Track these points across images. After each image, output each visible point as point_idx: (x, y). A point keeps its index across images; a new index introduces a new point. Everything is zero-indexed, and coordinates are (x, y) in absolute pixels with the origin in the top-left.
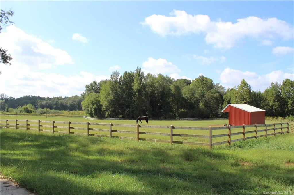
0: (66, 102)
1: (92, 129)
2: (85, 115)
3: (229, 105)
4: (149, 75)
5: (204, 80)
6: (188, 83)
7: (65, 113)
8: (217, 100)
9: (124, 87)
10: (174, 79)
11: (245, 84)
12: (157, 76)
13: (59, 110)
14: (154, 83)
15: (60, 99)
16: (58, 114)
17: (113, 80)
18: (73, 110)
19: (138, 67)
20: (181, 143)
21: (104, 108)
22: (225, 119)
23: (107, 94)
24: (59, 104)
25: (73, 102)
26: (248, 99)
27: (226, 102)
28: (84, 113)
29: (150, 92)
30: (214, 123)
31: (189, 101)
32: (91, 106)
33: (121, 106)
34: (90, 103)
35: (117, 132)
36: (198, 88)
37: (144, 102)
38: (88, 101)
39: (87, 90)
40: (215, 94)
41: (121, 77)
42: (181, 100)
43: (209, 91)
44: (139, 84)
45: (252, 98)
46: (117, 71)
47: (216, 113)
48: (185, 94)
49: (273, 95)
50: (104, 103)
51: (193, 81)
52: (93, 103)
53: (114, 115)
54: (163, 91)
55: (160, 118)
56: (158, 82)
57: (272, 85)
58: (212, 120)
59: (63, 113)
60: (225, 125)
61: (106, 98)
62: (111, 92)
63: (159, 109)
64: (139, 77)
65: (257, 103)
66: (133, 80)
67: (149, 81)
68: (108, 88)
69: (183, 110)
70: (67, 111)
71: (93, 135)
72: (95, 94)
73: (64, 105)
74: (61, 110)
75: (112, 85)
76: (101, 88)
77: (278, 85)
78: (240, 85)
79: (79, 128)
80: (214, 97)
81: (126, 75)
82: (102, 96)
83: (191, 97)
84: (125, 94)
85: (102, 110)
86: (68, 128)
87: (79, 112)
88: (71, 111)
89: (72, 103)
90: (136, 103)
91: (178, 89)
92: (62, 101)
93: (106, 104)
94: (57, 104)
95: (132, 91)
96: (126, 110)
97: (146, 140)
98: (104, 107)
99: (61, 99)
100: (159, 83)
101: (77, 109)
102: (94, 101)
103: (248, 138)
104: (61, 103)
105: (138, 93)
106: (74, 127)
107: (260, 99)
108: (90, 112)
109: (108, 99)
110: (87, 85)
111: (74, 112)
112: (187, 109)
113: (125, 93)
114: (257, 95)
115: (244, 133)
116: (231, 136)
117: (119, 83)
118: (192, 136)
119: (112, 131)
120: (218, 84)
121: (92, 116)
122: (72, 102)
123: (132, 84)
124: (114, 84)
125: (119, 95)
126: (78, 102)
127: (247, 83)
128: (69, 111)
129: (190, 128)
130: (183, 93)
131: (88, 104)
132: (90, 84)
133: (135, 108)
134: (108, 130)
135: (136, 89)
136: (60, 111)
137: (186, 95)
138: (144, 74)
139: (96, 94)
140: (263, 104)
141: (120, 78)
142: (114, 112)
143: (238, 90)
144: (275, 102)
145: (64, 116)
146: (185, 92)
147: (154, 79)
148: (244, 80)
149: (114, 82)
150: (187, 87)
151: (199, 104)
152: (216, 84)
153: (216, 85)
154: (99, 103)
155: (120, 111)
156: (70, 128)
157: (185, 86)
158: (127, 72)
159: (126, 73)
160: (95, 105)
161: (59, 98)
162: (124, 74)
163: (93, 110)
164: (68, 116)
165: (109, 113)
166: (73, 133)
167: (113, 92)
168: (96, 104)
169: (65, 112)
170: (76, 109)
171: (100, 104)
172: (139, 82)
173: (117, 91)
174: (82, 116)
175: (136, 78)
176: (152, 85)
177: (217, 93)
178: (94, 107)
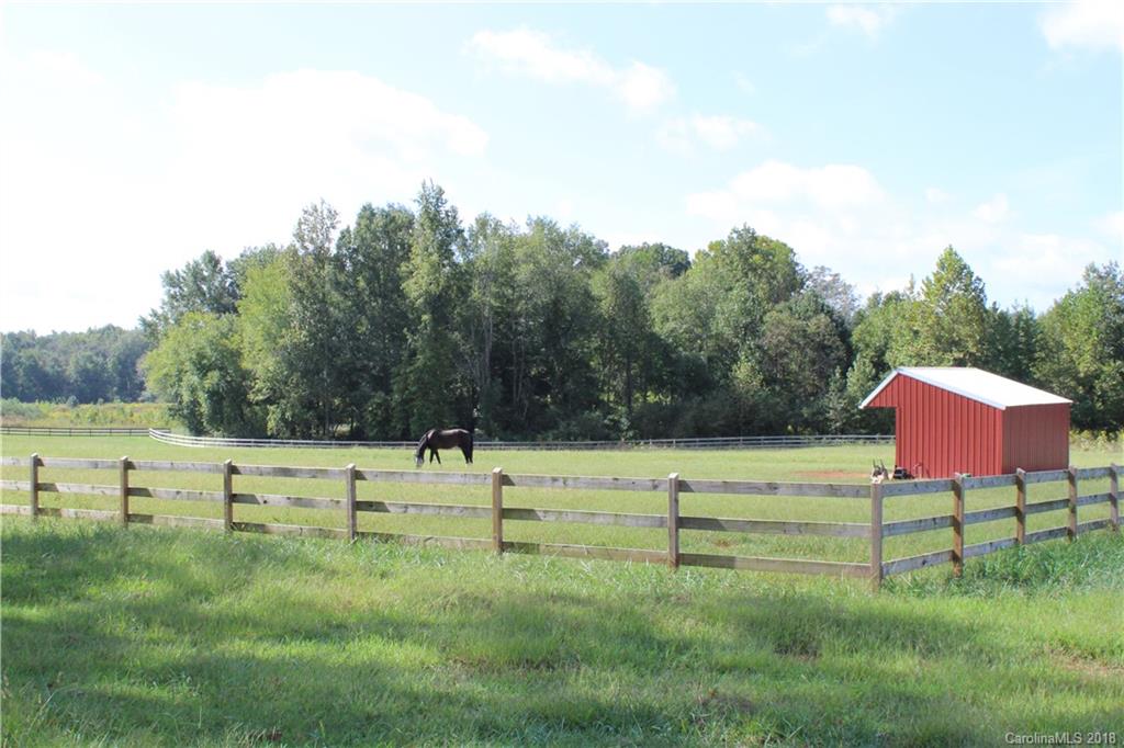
0: (56, 360)
1: (251, 499)
2: (160, 424)
3: (899, 375)
4: (483, 223)
5: (755, 252)
6: (678, 265)
7: (56, 415)
8: (822, 347)
9: (362, 284)
10: (607, 245)
11: (955, 270)
12: (524, 230)
13: (22, 400)
14: (509, 266)
15: (23, 342)
16: (19, 421)
17: (306, 248)
18: (95, 403)
19: (428, 184)
20: (728, 563)
21: (260, 391)
22: (861, 442)
23: (273, 319)
24: (21, 372)
25: (95, 358)
26: (970, 344)
27: (867, 361)
28: (157, 414)
29: (492, 307)
30: (814, 461)
31: (684, 353)
32: (195, 379)
33: (347, 379)
34: (188, 363)
35: (387, 511)
36: (731, 289)
37: (459, 356)
38: (176, 353)
39: (173, 297)
40: (809, 318)
41: (348, 231)
42: (641, 346)
43: (778, 307)
44: (436, 268)
45: (992, 343)
46: (323, 202)
47: (814, 414)
48: (666, 319)
49: (1092, 325)
50: (262, 365)
51: (701, 254)
52: (205, 361)
53: (310, 425)
54: (556, 302)
55: (544, 439)
56: (530, 257)
57: (1087, 278)
58: (797, 445)
59: (45, 416)
60: (877, 473)
61: (271, 337)
62: (293, 307)
63: (536, 394)
64: (434, 231)
65: (1019, 362)
66: (407, 249)
67: (485, 252)
68: (280, 286)
69: (652, 398)
70: (62, 406)
71: (261, 528)
72: (213, 315)
73: (46, 375)
74: (30, 400)
75: (300, 274)
76: (247, 288)
77: (1115, 276)
78: (935, 275)
79: (178, 493)
80: (805, 335)
81: (371, 222)
82: (248, 328)
83: (692, 332)
84: (364, 320)
85: (251, 397)
86: (119, 493)
87: (128, 407)
88: (84, 406)
89: (90, 366)
90: (420, 359)
91: (630, 295)
92: (34, 352)
93: (271, 368)
94: (11, 367)
95: (400, 302)
96: (370, 397)
97: (542, 548)
98: (259, 384)
99: (29, 345)
100: (537, 263)
101: (117, 393)
102: (208, 351)
103: (1039, 536)
104: (31, 362)
105: (432, 313)
106: (150, 489)
107: (1028, 344)
108: (185, 411)
109: (281, 341)
110: (173, 272)
111: (100, 407)
112: (673, 391)
113: (365, 314)
114: (1017, 326)
115: (1018, 513)
116: (966, 528)
117: (338, 262)
118: (782, 527)
119: (358, 506)
120: (823, 268)
121: (198, 430)
122: (90, 357)
123: (404, 269)
124: (309, 268)
125: (337, 322)
126: (122, 357)
127: (965, 267)
128: (75, 405)
129: (772, 488)
130: (656, 315)
131: (180, 371)
132: (188, 266)
133: (414, 389)
134: (338, 502)
135: (420, 296)
136: (25, 405)
137: (671, 325)
138: (460, 216)
139: (218, 319)
140: (1047, 367)
141: (340, 239)
142: (309, 409)
143: (923, 297)
144: (1101, 359)
145: (50, 431)
146: (665, 312)
147: (509, 244)
148: (951, 253)
149: (310, 260)
150: (675, 284)
151: (734, 367)
152: (811, 271)
153: (811, 276)
154: (235, 362)
155: (337, 402)
156: (128, 492)
157: (666, 282)
158: (373, 207)
159: (368, 214)
160: (214, 376)
161: (18, 340)
162: (361, 217)
163: (202, 397)
164: (70, 432)
165: (288, 414)
166: (148, 519)
167: (305, 308)
168: (221, 369)
169: (54, 411)
170: (109, 395)
171: (238, 369)
172: (435, 257)
173: (323, 301)
174: (144, 431)
175: (421, 242)
176: (501, 274)
177: (823, 315)
178: (207, 384)
